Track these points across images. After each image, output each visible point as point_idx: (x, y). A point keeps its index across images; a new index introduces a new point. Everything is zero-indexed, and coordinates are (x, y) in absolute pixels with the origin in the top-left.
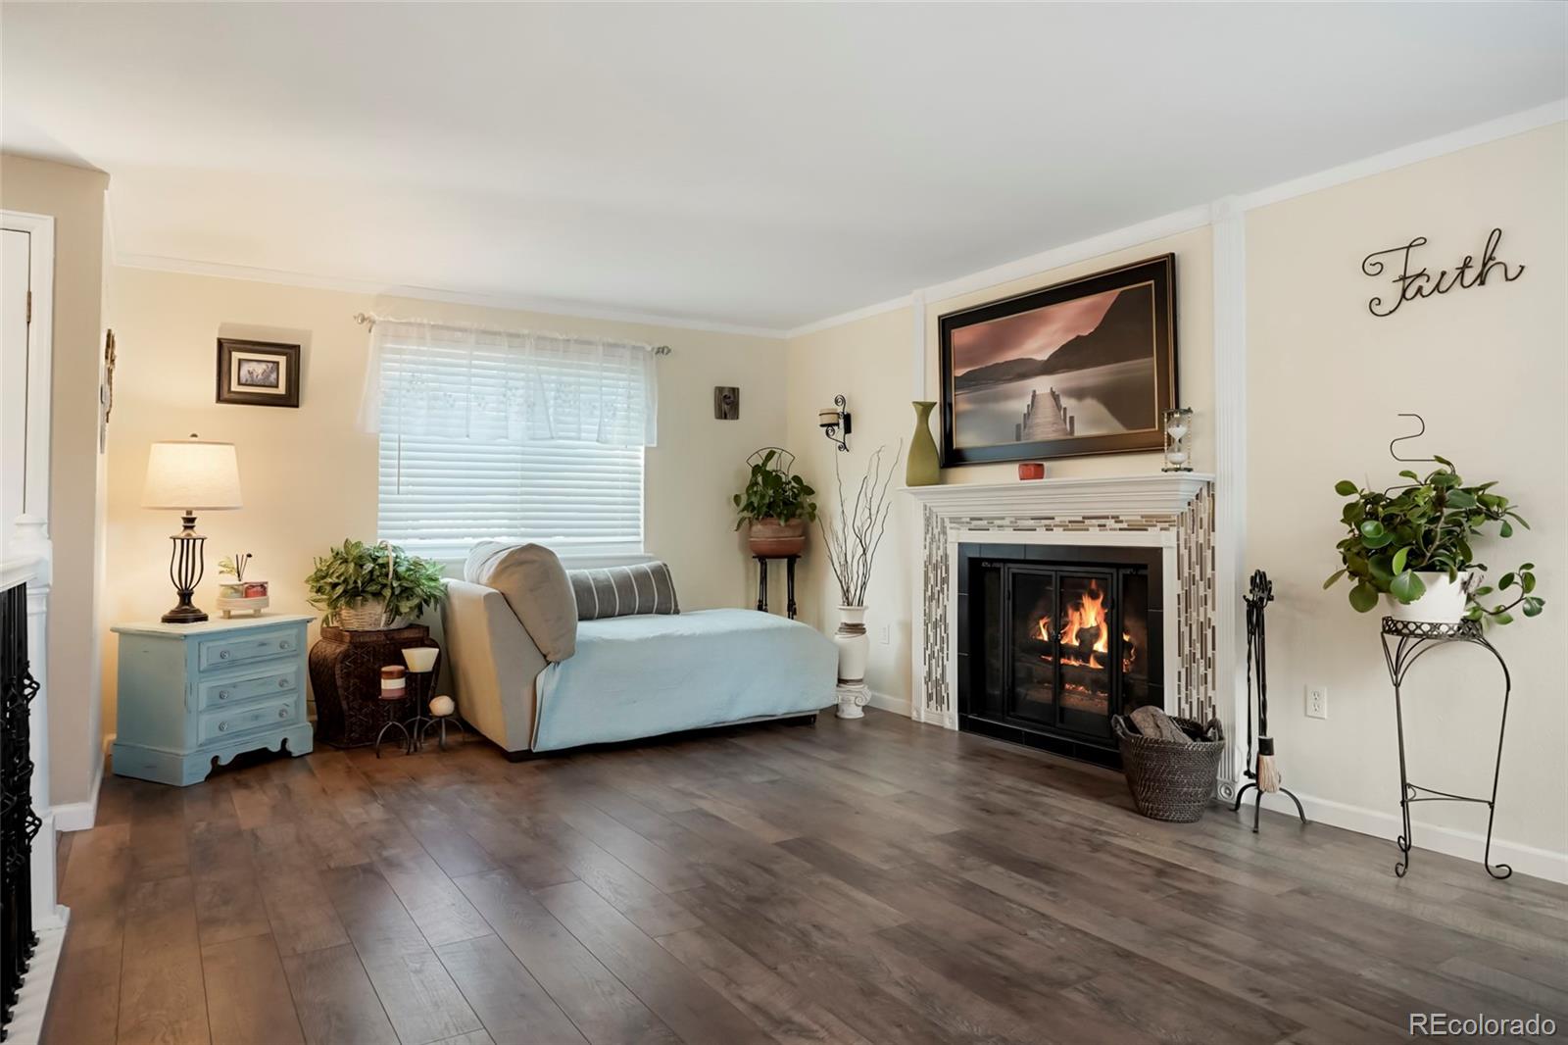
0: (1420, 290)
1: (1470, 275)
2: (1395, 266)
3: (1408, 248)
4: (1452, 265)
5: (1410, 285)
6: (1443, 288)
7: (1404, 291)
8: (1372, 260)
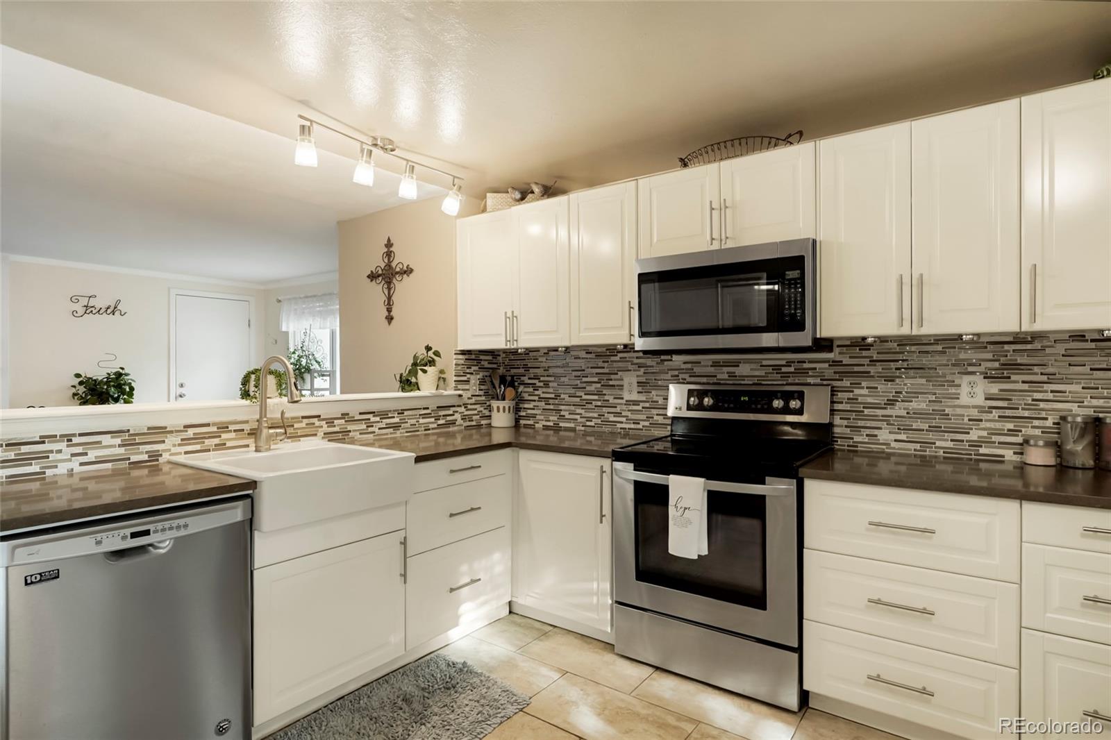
0: (92, 311)
1: (109, 311)
2: (84, 301)
3: (90, 297)
4: (104, 306)
5: (88, 309)
6: (101, 313)
7: (87, 310)
8: (75, 297)
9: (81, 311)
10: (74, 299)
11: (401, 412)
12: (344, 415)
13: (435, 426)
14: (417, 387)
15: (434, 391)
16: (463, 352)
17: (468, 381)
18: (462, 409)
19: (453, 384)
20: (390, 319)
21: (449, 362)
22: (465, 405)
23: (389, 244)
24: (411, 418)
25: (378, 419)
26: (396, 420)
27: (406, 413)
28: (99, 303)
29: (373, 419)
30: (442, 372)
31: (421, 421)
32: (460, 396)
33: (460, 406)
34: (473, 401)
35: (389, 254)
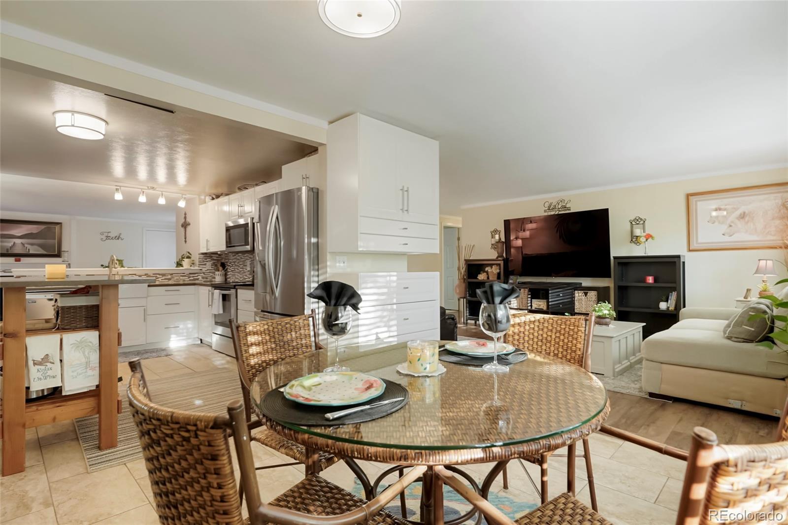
1: (117, 238)
2: (106, 234)
3: (109, 232)
4: (114, 236)
5: (108, 237)
6: (113, 239)
9: (105, 238)
10: (102, 234)
11: (172, 274)
12: (146, 275)
13: (188, 280)
14: (181, 265)
15: (189, 267)
16: (203, 254)
17: (205, 264)
18: (202, 274)
19: (198, 265)
20: (186, 242)
21: (196, 257)
22: (204, 273)
23: (185, 214)
24: (176, 276)
25: (161, 276)
26: (169, 277)
27: (174, 275)
28: (112, 235)
29: (158, 276)
30: (193, 261)
31: (181, 278)
32: (201, 270)
33: (201, 273)
34: (208, 271)
35: (185, 218)
